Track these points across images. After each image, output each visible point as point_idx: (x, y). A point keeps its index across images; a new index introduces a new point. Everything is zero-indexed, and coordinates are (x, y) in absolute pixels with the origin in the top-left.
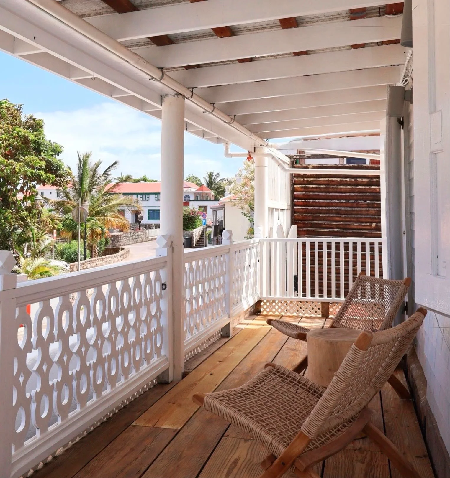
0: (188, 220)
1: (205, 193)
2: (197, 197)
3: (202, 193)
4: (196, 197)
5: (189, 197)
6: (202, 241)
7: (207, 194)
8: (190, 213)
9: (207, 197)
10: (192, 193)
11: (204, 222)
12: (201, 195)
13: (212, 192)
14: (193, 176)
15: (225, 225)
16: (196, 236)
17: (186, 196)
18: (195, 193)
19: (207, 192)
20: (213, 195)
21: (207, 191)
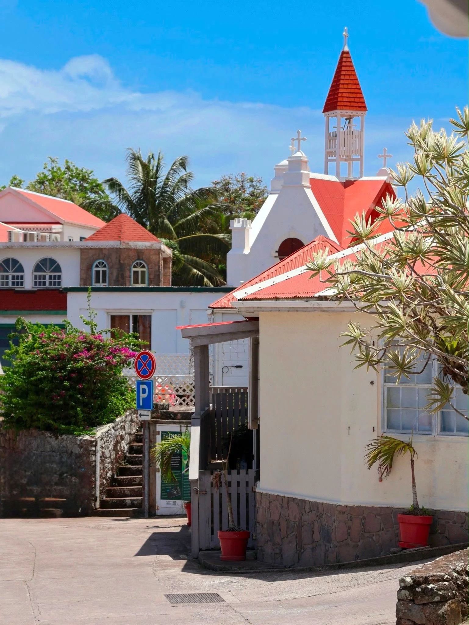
0: (67, 383)
1: (129, 249)
2: (95, 269)
3: (118, 251)
4: (89, 268)
5: (58, 269)
6: (131, 483)
7: (139, 254)
8: (77, 351)
9: (139, 270)
10: (69, 247)
11: (143, 396)
12: (114, 257)
13: (164, 248)
14: (68, 168)
15: (256, 418)
16: (102, 462)
17: (44, 261)
18: (83, 251)
19: (141, 245)
20: (165, 260)
21: (139, 239)
